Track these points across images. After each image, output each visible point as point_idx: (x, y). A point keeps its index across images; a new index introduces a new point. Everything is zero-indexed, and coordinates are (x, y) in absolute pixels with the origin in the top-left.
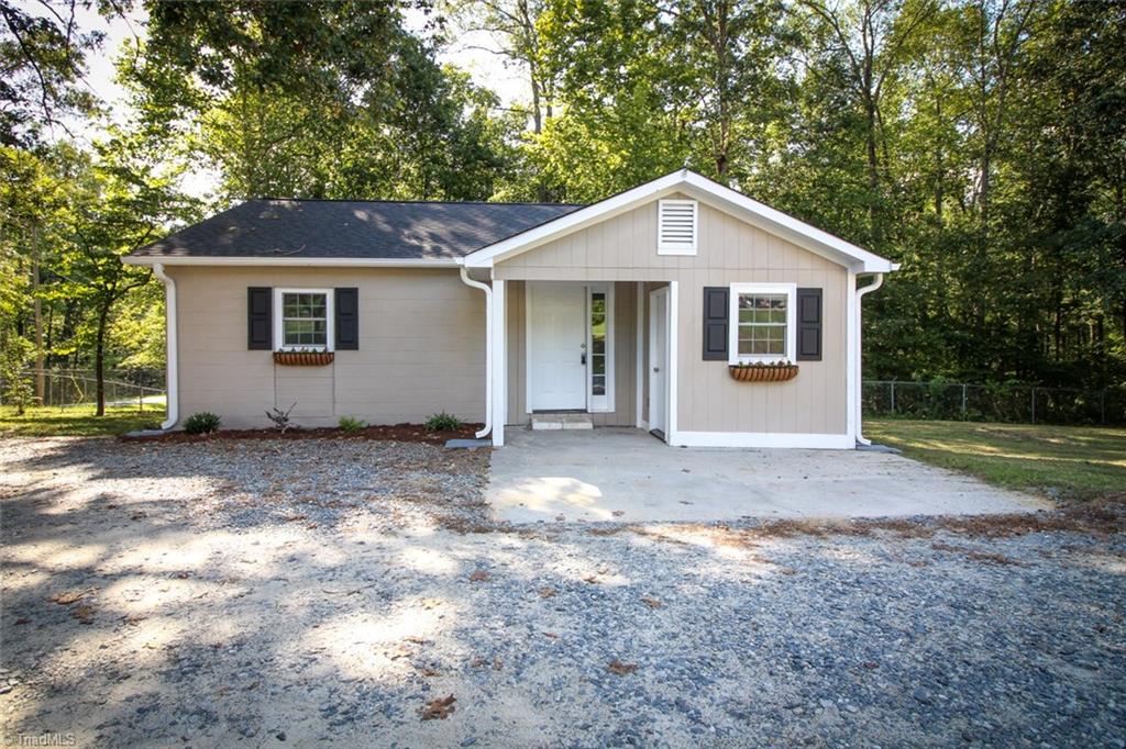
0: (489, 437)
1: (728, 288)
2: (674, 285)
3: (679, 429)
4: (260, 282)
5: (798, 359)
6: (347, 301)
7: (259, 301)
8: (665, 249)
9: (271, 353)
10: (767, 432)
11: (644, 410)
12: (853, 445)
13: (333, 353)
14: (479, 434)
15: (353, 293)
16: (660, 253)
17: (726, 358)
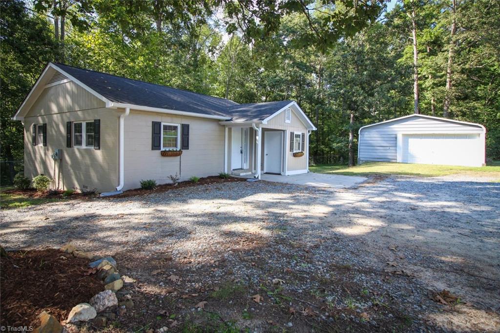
1: (294, 133)
3: (287, 171)
4: (157, 119)
6: (186, 129)
7: (156, 126)
9: (160, 151)
11: (261, 166)
13: (182, 151)
15: (188, 126)
16: (286, 122)
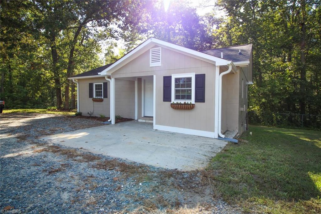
0: (111, 122)
1: (171, 76)
2: (155, 77)
3: (156, 124)
4: (91, 82)
5: (195, 102)
6: (105, 85)
8: (152, 65)
10: (184, 128)
12: (217, 137)
13: (103, 99)
14: (109, 121)
16: (150, 66)
17: (170, 101)
